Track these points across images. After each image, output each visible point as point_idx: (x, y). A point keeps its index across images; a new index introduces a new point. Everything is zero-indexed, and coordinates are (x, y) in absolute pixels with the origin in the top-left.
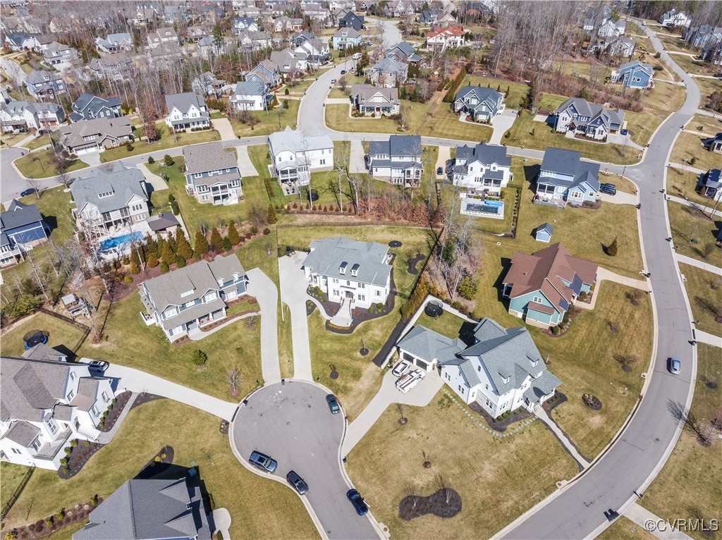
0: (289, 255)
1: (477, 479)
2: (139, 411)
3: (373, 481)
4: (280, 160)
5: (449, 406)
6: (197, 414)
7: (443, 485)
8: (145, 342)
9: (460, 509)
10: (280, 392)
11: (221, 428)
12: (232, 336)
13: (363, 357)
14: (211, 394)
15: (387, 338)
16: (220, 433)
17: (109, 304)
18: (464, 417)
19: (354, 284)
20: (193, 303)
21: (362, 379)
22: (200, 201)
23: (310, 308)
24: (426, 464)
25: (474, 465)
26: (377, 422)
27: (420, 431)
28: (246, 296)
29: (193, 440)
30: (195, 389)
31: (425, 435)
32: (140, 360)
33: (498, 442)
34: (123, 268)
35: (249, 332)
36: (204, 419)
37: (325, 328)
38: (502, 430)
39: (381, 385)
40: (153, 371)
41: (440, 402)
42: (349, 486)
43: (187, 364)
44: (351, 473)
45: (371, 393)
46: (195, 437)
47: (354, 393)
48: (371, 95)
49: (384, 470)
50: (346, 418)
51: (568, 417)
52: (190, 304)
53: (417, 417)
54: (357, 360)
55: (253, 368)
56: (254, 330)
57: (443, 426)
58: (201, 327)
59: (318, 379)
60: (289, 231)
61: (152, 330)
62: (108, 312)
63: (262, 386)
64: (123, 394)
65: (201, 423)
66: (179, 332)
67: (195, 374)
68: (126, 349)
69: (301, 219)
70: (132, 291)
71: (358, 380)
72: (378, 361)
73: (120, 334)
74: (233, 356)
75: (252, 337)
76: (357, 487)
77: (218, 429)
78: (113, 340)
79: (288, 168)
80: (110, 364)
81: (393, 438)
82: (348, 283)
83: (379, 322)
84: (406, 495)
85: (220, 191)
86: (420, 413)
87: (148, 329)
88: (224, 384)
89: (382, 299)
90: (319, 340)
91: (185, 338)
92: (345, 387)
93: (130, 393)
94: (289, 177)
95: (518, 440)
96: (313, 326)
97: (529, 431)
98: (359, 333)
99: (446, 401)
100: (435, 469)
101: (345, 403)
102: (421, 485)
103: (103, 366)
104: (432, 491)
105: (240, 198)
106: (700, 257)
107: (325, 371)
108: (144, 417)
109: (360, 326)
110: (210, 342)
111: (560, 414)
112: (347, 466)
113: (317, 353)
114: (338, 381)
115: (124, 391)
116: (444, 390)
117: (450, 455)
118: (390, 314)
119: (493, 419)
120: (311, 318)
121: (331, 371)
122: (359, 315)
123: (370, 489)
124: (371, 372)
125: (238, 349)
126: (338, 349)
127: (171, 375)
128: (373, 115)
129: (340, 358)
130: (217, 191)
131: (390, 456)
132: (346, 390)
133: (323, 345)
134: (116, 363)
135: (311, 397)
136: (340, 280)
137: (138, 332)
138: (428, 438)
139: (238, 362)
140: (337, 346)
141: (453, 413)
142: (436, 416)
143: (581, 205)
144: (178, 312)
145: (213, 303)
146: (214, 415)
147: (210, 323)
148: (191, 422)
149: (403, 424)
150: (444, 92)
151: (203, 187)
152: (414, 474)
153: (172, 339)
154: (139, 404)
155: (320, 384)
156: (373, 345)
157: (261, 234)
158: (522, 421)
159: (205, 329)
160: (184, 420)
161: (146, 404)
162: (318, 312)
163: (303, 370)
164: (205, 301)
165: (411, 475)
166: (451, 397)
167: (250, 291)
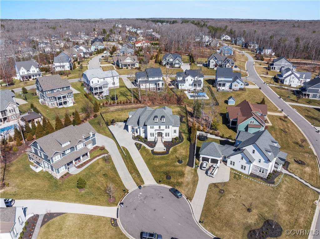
0: (113, 125)
1: (279, 211)
2: (48, 226)
3: (224, 229)
4: (93, 83)
5: (240, 178)
6: (92, 219)
7: (265, 219)
8: (38, 182)
9: (282, 230)
10: (141, 193)
11: (112, 224)
12: (98, 168)
13: (181, 164)
14: (97, 204)
15: (189, 153)
16: (113, 227)
17: (4, 165)
18: (251, 181)
19: (163, 127)
20: (69, 151)
21: (186, 175)
22: (50, 107)
23: (139, 147)
24: (249, 210)
25: (273, 204)
26: (206, 196)
27: (234, 194)
28: (97, 147)
29: (95, 236)
30: (84, 204)
31: (238, 195)
32: (38, 193)
33: (275, 189)
34: (9, 144)
35: (107, 165)
36: (98, 220)
37: (152, 154)
38: (273, 183)
39: (198, 176)
40: (50, 198)
41: (235, 177)
42: (212, 237)
43: (73, 190)
44: (208, 228)
45: (194, 182)
46: (96, 234)
47: (185, 184)
48: (125, 59)
49: (227, 220)
50: (187, 199)
51: (296, 170)
52: (68, 152)
53: (228, 187)
54: (178, 166)
55: (117, 183)
56: (110, 163)
57: (244, 188)
58: (76, 166)
59: (160, 182)
60: (108, 114)
61: (41, 174)
62: (5, 169)
63: (128, 193)
64: (32, 217)
65: (97, 224)
66: (63, 170)
67: (80, 194)
68: (25, 189)
69: (112, 109)
70: (19, 155)
71: (184, 177)
72: (190, 164)
73: (18, 181)
74: (102, 179)
75: (110, 167)
76: (216, 235)
77: (110, 225)
78: (13, 185)
79: (98, 86)
80: (15, 200)
81: (222, 202)
82: (160, 128)
83: (180, 146)
84: (249, 231)
85: (62, 99)
86: (228, 185)
87: (38, 174)
88: (102, 196)
89: (177, 135)
90: (151, 161)
91: (67, 174)
92: (177, 182)
93: (37, 216)
94: (99, 91)
95: (284, 186)
96: (144, 155)
97: (285, 180)
98: (172, 153)
99: (237, 176)
100: (255, 211)
101: (183, 191)
102: (253, 222)
103: (11, 202)
104: (261, 224)
105: (74, 103)
106: (295, 102)
107: (162, 177)
108: (53, 230)
109: (171, 150)
110: (85, 173)
111: (292, 169)
112: (204, 225)
113: (153, 168)
114: (172, 180)
115: (33, 215)
116: (232, 171)
117: (258, 201)
118: (183, 142)
119: (265, 179)
120: (141, 151)
121: (165, 176)
122: (168, 145)
123: (225, 234)
124: (189, 171)
125: (104, 175)
126: (165, 163)
127: (64, 199)
128: (127, 68)
129: (168, 168)
130: (61, 100)
131: (225, 212)
132: (180, 184)
133: (154, 163)
134: (20, 199)
135: (161, 192)
136: (155, 126)
137: (31, 177)
138: (241, 196)
139: (107, 182)
140: (163, 162)
141: (244, 181)
142: (237, 184)
143: (238, 90)
144: (61, 158)
145: (81, 150)
146: (104, 217)
147: (81, 163)
148: (90, 225)
149: (222, 193)
150: (154, 60)
151: (52, 97)
152: (245, 217)
153: (58, 176)
154: (47, 222)
155: (162, 184)
156: (183, 157)
157: (93, 117)
158: (279, 176)
159: (79, 167)
160: (84, 224)
161: (52, 220)
162: (144, 147)
163: (149, 179)
164: (76, 149)
165: (244, 218)
166: (238, 174)
167: (99, 144)
